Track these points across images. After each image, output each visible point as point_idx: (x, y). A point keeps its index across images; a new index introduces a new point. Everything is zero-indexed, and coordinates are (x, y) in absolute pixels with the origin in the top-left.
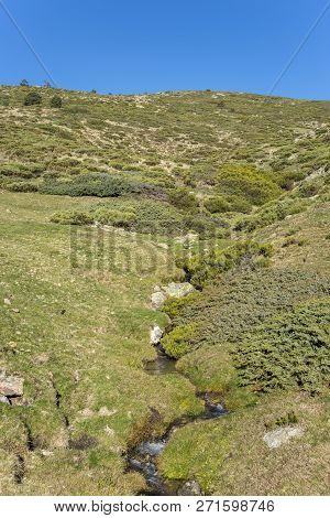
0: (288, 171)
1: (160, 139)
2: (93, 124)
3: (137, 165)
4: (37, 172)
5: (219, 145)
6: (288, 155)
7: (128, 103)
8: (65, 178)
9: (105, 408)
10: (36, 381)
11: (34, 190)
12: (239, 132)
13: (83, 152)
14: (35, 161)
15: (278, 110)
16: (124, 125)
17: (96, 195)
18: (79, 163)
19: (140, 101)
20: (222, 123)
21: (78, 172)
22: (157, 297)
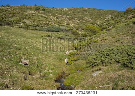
0: (103, 27)
1: (70, 19)
2: (53, 15)
3: (64, 25)
4: (38, 26)
5: (85, 21)
6: (103, 23)
7: (62, 10)
8: (45, 27)
9: (51, 70)
10: (32, 61)
11: (37, 30)
12: (91, 18)
13: (50, 21)
14: (37, 23)
15: (101, 12)
16: (61, 15)
17: (53, 31)
18: (49, 24)
19: (65, 10)
20: (86, 15)
21: (48, 26)
22: (67, 53)
